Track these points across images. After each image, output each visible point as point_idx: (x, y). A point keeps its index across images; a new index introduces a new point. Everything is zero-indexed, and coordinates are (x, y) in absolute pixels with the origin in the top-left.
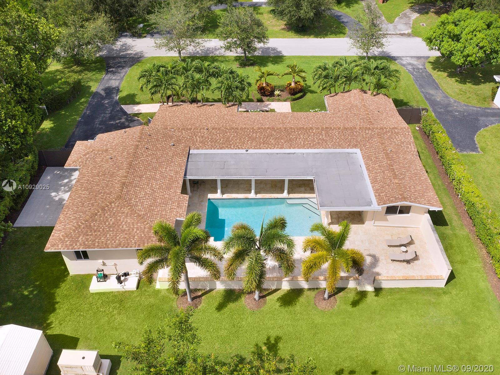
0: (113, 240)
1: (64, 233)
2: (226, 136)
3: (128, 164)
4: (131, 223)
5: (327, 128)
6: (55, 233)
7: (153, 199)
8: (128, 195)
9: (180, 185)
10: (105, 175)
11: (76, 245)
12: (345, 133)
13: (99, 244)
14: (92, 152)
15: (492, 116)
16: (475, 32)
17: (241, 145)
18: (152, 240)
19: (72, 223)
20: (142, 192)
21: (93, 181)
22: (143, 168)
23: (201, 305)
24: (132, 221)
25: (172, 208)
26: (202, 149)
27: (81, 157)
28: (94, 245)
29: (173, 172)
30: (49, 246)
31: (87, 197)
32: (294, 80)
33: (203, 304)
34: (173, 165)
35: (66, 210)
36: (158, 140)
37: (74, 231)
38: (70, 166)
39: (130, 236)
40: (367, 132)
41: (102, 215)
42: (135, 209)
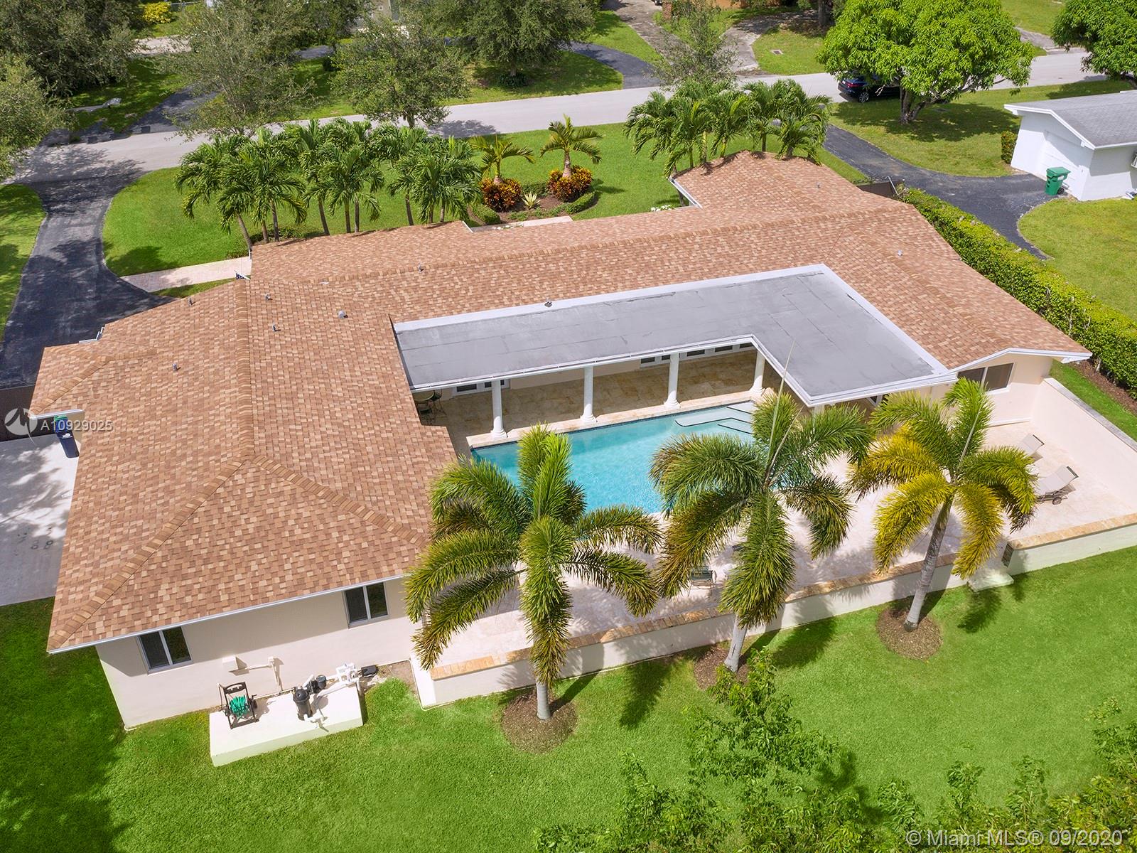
0: (275, 574)
1: (101, 586)
2: (478, 278)
3: (239, 371)
4: (314, 518)
5: (724, 229)
6: (70, 593)
7: (351, 446)
8: (274, 446)
9: (410, 405)
10: (176, 410)
11: (155, 611)
12: (774, 234)
13: (232, 597)
14: (106, 363)
15: (1028, 191)
16: (941, 17)
17: (527, 295)
18: (399, 553)
19: (119, 553)
20: (312, 434)
21: (143, 434)
22: (287, 377)
23: (579, 724)
24: (318, 512)
25: (418, 463)
26: (426, 317)
27: (76, 383)
28: (216, 600)
29: (375, 377)
30: (62, 633)
31: (140, 476)
32: (568, 162)
33: (582, 720)
34: (366, 362)
35: (82, 524)
36: (295, 309)
37: (135, 572)
38: (48, 411)
39: (325, 554)
40: (822, 225)
41: (214, 511)
42: (313, 479)
